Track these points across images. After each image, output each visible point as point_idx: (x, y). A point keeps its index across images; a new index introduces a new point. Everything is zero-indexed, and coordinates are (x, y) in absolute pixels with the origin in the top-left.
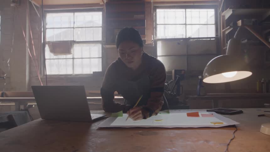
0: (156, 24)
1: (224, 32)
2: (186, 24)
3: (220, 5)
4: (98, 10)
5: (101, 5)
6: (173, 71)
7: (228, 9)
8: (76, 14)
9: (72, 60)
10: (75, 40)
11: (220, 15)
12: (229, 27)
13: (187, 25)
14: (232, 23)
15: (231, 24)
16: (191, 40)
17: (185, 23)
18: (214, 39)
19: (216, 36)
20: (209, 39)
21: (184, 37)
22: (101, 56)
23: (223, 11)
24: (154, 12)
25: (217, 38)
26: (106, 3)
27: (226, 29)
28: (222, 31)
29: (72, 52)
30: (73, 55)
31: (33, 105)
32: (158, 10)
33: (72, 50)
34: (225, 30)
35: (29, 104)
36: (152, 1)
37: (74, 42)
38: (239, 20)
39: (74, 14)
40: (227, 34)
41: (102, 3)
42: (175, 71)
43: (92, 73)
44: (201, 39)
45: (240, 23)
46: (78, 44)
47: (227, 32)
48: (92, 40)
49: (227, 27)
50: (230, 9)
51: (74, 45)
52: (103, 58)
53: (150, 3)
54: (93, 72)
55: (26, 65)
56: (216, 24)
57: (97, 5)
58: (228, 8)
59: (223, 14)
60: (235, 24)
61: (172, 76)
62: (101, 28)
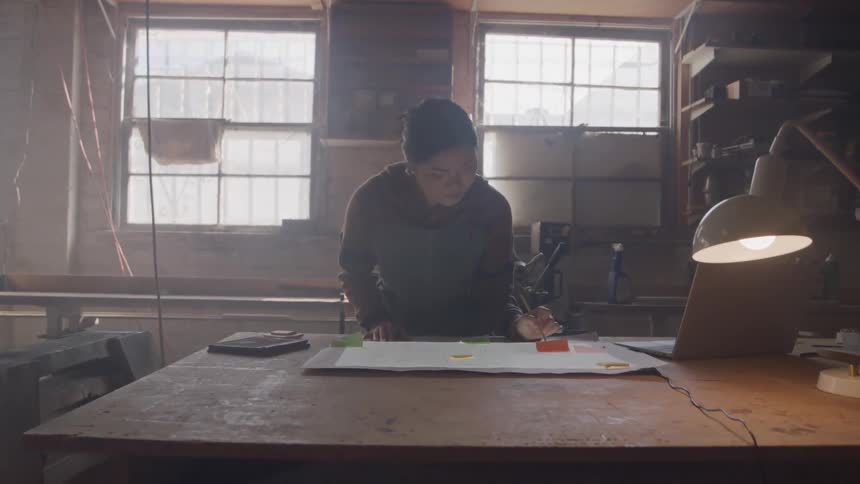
0: (483, 81)
1: (686, 115)
2: (572, 84)
3: (678, 33)
4: (305, 27)
5: (316, 13)
6: (536, 227)
7: (704, 45)
8: (233, 35)
9: (216, 179)
10: (226, 117)
11: (677, 61)
12: (703, 100)
13: (575, 88)
14: (712, 88)
15: (708, 91)
16: (588, 133)
17: (569, 80)
18: (655, 134)
19: (662, 123)
20: (641, 133)
21: (567, 124)
22: (307, 171)
23: (685, 50)
24: (479, 44)
25: (664, 131)
26: (332, 6)
27: (693, 105)
28: (681, 110)
29: (217, 157)
30: (220, 166)
31: (94, 318)
32: (489, 38)
33: (217, 150)
34: (691, 108)
35: (86, 314)
36: (474, 9)
37: (223, 124)
38: (732, 81)
39: (226, 36)
40: (696, 120)
41: (316, 7)
42: (544, 227)
43: (280, 223)
44: (616, 133)
45: (734, 90)
46: (236, 129)
47: (695, 115)
48: (281, 120)
49: (696, 99)
50: (707, 45)
51: (223, 132)
52: (313, 176)
53: (466, 13)
54: (285, 222)
55: (67, 191)
56: (664, 88)
57: (304, 10)
58: (700, 44)
59: (686, 58)
60: (721, 93)
61: (528, 240)
62: (311, 84)
